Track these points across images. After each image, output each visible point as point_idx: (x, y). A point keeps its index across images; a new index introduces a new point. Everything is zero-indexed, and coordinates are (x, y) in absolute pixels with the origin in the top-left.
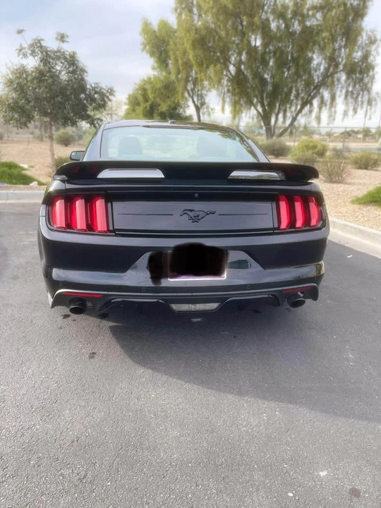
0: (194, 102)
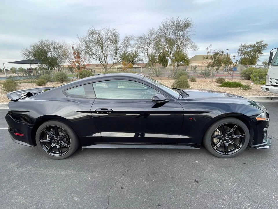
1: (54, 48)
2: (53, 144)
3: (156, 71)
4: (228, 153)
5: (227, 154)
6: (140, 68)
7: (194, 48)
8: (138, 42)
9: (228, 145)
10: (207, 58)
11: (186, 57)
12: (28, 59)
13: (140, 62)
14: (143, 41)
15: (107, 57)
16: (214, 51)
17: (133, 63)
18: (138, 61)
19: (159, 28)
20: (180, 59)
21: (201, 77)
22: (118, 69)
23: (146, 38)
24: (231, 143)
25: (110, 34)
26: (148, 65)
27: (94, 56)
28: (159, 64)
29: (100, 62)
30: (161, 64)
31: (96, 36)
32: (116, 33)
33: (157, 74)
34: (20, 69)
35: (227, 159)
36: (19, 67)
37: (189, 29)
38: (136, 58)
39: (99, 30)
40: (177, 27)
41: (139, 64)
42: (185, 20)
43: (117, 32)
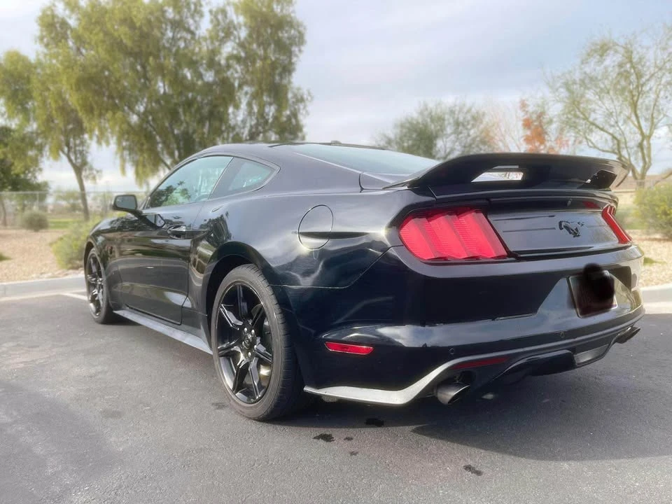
0: (70, 160)
1: (457, 124)
15: (649, 137)
31: (613, 59)
39: (629, 36)
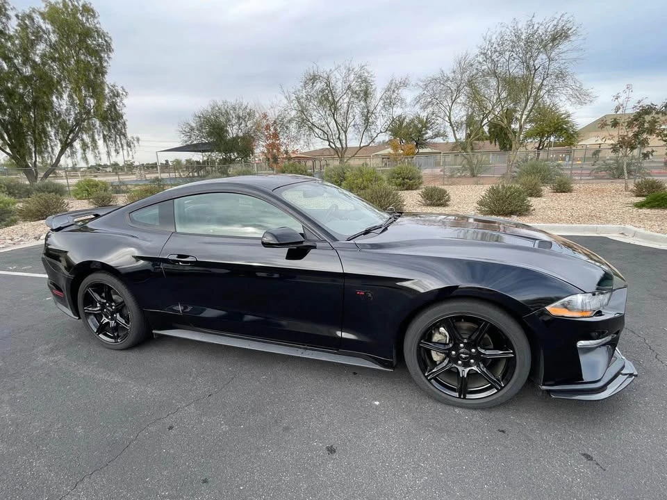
1: (239, 118)
2: (104, 318)
3: (470, 162)
4: (469, 396)
5: (465, 398)
6: (438, 156)
7: (581, 97)
8: (426, 92)
9: (468, 374)
10: (615, 124)
11: (567, 123)
12: (189, 143)
13: (439, 140)
14: (438, 89)
15: (345, 132)
16: (639, 103)
17: (420, 143)
18: (432, 138)
19: (477, 51)
20: (547, 129)
21: (602, 178)
22: (383, 158)
23: (448, 79)
24: (474, 368)
25: (352, 76)
26: (459, 147)
27: (317, 130)
28: (491, 143)
29: (329, 145)
30: (497, 143)
31: (319, 85)
32: (366, 74)
33: (472, 170)
34: (188, 161)
35: (464, 410)
36: (188, 158)
37: (564, 46)
38: (428, 131)
39: (328, 71)
40: (529, 42)
41: (435, 145)
42: (555, 22)
43: (368, 73)
